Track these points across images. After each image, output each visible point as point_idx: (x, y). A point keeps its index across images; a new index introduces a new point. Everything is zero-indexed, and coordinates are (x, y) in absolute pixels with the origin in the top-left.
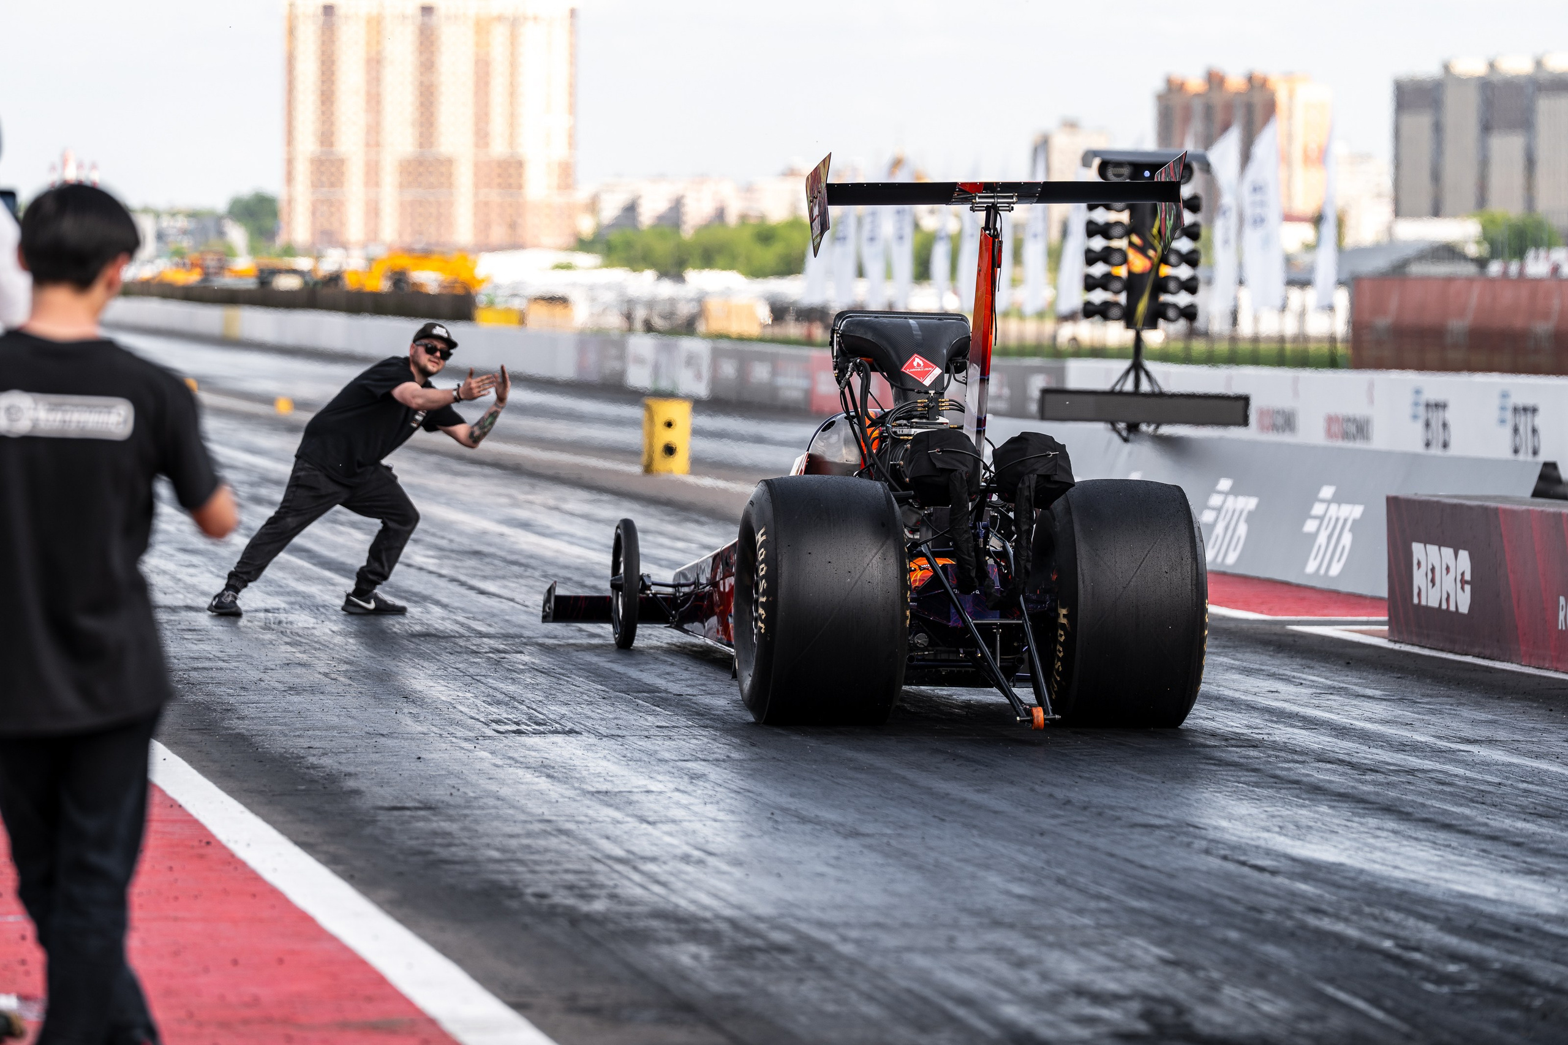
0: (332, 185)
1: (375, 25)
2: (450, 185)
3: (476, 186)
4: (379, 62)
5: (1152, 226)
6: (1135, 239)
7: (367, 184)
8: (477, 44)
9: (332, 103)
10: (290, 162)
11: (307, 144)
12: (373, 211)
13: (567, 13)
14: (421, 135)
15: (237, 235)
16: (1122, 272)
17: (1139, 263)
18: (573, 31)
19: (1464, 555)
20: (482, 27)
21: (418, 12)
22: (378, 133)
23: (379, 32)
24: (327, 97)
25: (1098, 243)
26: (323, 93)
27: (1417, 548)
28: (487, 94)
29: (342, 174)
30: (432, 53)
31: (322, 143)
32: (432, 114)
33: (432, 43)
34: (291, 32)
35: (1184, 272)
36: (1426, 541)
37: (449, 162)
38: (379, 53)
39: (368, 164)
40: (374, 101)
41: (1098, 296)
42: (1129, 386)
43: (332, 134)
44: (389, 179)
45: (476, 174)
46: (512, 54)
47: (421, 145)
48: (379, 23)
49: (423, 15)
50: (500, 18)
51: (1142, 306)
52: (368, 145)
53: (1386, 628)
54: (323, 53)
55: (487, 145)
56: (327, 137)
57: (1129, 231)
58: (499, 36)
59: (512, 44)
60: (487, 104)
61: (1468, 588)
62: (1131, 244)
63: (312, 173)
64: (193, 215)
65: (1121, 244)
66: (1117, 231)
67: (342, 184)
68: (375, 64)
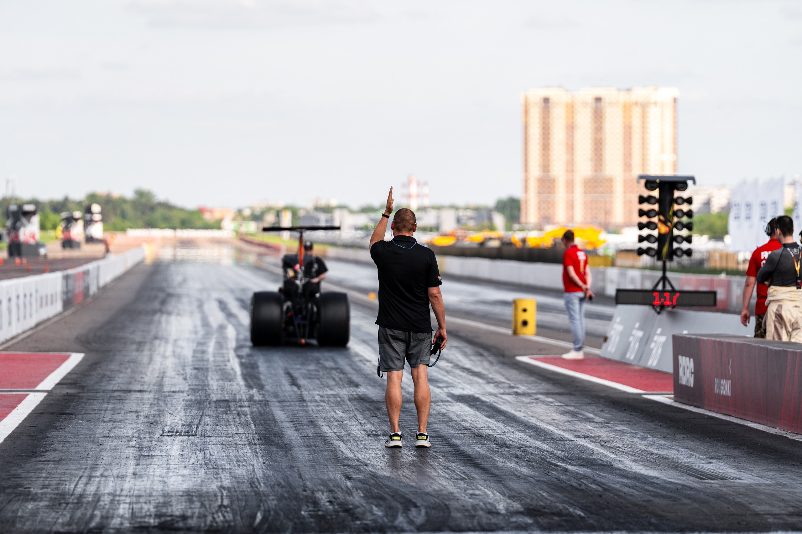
0: (549, 193)
1: (571, 108)
2: (612, 192)
3: (625, 192)
4: (573, 128)
5: (670, 211)
6: (662, 218)
7: (567, 192)
8: (624, 117)
9: (549, 149)
10: (526, 181)
11: (535, 171)
12: (571, 206)
13: (672, 101)
14: (596, 165)
15: (499, 220)
16: (655, 233)
17: (664, 229)
18: (675, 109)
19: (692, 360)
20: (627, 108)
21: (594, 101)
22: (572, 165)
23: (573, 112)
24: (546, 146)
25: (644, 220)
26: (544, 144)
27: (680, 357)
28: (630, 143)
29: (554, 186)
30: (601, 122)
31: (544, 171)
32: (601, 155)
33: (601, 117)
34: (526, 112)
35: (684, 233)
36: (683, 355)
37: (610, 180)
38: (573, 123)
39: (567, 182)
40: (570, 148)
41: (645, 245)
42: (660, 287)
43: (549, 165)
44: (579, 190)
45: (625, 186)
46: (643, 122)
47: (596, 171)
48: (572, 107)
49: (596, 103)
50: (636, 103)
51: (665, 250)
52: (567, 171)
53: (672, 396)
54: (544, 123)
55: (630, 171)
56: (546, 167)
57: (658, 213)
58: (636, 112)
59: (643, 117)
60: (630, 149)
61: (693, 375)
62: (660, 220)
63: (538, 187)
64: (477, 209)
65: (655, 220)
66: (652, 214)
67: (554, 193)
68: (571, 128)
